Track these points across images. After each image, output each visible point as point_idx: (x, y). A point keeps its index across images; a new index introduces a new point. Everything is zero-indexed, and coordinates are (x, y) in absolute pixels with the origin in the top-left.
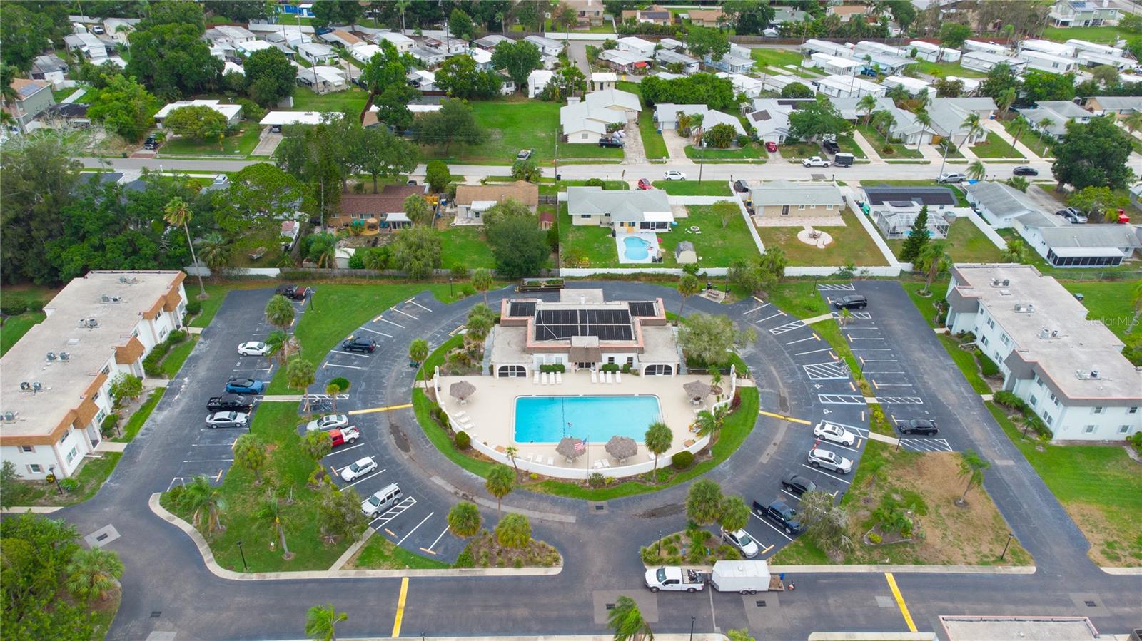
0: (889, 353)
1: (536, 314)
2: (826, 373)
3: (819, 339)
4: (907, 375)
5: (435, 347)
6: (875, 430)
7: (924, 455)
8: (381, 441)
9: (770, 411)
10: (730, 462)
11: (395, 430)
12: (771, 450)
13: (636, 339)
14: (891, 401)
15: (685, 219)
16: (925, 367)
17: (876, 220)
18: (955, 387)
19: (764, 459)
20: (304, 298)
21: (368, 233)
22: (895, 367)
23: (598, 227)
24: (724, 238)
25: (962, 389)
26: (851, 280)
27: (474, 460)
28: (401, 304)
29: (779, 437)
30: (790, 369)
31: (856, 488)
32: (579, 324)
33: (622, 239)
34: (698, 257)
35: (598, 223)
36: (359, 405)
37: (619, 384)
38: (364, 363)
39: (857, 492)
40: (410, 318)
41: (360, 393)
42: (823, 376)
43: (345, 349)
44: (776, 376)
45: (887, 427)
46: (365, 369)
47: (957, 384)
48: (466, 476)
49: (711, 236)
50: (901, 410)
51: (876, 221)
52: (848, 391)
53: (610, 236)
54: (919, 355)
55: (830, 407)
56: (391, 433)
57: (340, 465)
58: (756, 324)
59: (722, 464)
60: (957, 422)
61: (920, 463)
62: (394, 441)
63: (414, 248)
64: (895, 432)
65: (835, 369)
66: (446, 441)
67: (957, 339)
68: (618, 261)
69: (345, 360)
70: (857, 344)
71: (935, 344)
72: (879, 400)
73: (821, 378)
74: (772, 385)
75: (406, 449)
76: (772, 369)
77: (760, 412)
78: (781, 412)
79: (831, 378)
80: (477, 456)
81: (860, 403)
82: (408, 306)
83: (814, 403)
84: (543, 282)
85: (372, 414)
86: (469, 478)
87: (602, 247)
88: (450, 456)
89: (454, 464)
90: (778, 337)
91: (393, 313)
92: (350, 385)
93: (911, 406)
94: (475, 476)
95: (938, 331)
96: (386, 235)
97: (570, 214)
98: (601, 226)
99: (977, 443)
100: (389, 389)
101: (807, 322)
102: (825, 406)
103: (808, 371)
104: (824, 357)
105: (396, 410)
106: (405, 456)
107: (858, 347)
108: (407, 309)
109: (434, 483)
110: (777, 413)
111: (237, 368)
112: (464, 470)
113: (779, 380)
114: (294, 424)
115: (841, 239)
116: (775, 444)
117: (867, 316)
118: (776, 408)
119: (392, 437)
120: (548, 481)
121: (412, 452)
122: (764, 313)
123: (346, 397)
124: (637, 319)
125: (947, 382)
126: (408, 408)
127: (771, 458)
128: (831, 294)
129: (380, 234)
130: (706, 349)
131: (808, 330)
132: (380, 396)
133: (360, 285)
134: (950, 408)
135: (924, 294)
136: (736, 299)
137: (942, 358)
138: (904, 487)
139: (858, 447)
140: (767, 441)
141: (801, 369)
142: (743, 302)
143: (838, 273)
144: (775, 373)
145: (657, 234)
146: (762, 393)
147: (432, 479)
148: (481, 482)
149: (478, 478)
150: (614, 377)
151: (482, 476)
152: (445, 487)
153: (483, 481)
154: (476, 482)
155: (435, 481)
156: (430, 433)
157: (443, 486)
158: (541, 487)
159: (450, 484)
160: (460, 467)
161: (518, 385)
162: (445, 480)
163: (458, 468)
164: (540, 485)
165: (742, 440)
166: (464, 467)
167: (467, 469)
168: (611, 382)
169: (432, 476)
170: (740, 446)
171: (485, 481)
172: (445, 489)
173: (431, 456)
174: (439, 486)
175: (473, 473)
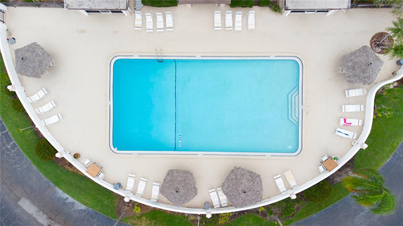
27: (67, 172)
37: (252, 30)
48: (60, 199)
86: (64, 202)
88: (38, 165)
89: (45, 179)
94: (71, 199)
109: (23, 211)
112: (57, 189)
147: (21, 203)
148: (78, 210)
149: (73, 203)
150: (245, 18)
151: (79, 201)
152: (37, 217)
153: (80, 208)
154: (73, 210)
155: (24, 208)
156: (10, 121)
157: (34, 216)
158: (146, 221)
159: (41, 213)
160: (52, 184)
161: (116, 32)
162: (35, 205)
163: (49, 186)
164: (144, 218)
165: (398, 143)
166: (56, 184)
167: (59, 188)
168: (240, 29)
169: (20, 199)
170: (393, 153)
171: (83, 207)
172: (37, 222)
173: (15, 164)
174: (30, 216)
175: (68, 194)
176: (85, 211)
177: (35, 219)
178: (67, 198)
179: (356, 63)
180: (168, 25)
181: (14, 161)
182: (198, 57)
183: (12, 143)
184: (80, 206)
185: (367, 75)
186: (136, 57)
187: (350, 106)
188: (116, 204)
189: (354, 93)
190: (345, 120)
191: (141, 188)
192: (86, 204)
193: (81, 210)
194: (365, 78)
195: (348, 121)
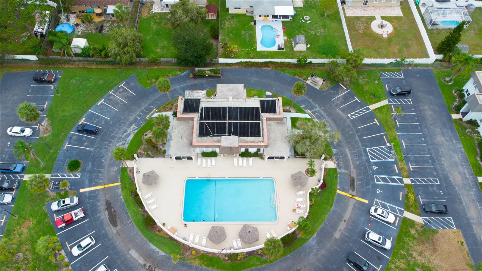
0: (421, 137)
1: (200, 111)
2: (380, 156)
3: (378, 124)
4: (431, 158)
5: (136, 129)
6: (408, 209)
7: (437, 233)
8: (100, 217)
9: (343, 191)
10: (316, 238)
11: (109, 206)
12: (342, 226)
13: (263, 136)
14: (419, 181)
15: (301, 8)
16: (443, 150)
17: (423, 10)
18: (461, 169)
19: (337, 235)
20: (53, 82)
21: (97, 20)
22: (424, 151)
23: (245, 15)
24: (324, 26)
25: (466, 171)
26: (402, 68)
27: (157, 235)
28: (115, 88)
29: (347, 215)
30: (358, 152)
31: (393, 263)
32: (227, 121)
33: (260, 27)
34: (307, 45)
35: (246, 12)
36: (87, 183)
37: (251, 167)
38: (91, 143)
39: (393, 266)
40: (121, 101)
41: (88, 172)
42: (379, 158)
43: (79, 131)
44: (350, 157)
45: (416, 206)
46: (92, 149)
47: (462, 166)
48: (151, 249)
49: (317, 25)
50: (425, 189)
51: (423, 12)
52: (392, 172)
53: (252, 23)
54: (440, 139)
55: (381, 187)
56: (107, 209)
57: (72, 240)
58: (340, 109)
59: (311, 239)
60: (461, 203)
61: (434, 240)
62: (107, 217)
63: (122, 46)
64: (420, 211)
65: (387, 152)
66: (140, 217)
67: (465, 125)
68: (256, 48)
69: (79, 141)
70: (402, 129)
71: (451, 128)
72: (412, 181)
73: (377, 160)
74: (347, 167)
75: (115, 225)
76: (347, 150)
77: (338, 191)
78: (351, 191)
79: (384, 160)
80: (159, 231)
81: (400, 184)
82: (121, 90)
83: (371, 183)
84: (207, 70)
85: (94, 191)
86: (153, 251)
87: (247, 35)
88: (142, 231)
89: (145, 239)
90: (353, 121)
91: (112, 97)
92: (81, 165)
93: (432, 186)
94: (157, 250)
95: (455, 116)
96: (108, 21)
97: (227, 7)
98: (247, 15)
99: (471, 221)
100: (106, 167)
101: (372, 107)
102: (377, 186)
103: (370, 153)
104: (379, 141)
105: (110, 187)
106: (114, 230)
107: (402, 131)
108: (120, 92)
109: (131, 256)
110: (347, 192)
111: (8, 148)
112: (151, 244)
113: (351, 161)
114: (44, 201)
115: (398, 29)
116: (345, 221)
117: (409, 101)
118: (347, 188)
119: (106, 212)
120: (203, 255)
121: (119, 227)
122: (346, 98)
123: (79, 175)
124: (264, 116)
125: (456, 164)
126: (117, 186)
127: (342, 234)
128: (388, 81)
129: (104, 21)
130: (308, 150)
131: (371, 116)
132: (100, 175)
133: (91, 68)
134: (457, 188)
135: (448, 82)
136: (329, 85)
137: (454, 142)
138: (424, 261)
139: (396, 225)
140: (340, 217)
141: (365, 151)
142: (332, 89)
143: (394, 62)
144: (349, 154)
145: (283, 22)
146: (340, 173)
147: (130, 252)
148: (161, 256)
149: (159, 252)
150: (248, 161)
151: (161, 250)
152: (138, 259)
153: (162, 254)
154: (158, 255)
155: (132, 254)
156: (131, 210)
157: (137, 259)
158: (198, 261)
159: (141, 257)
160: (148, 241)
161: (188, 168)
162: (138, 253)
163: (147, 242)
164: (197, 259)
165: (325, 217)
166: (151, 241)
167: (152, 244)
168: (246, 166)
169: (130, 250)
170: (323, 222)
171: (164, 254)
172: (138, 262)
173: (130, 231)
174: (134, 259)
175: (156, 247)
176: (165, 255)
177: (137, 261)
178: (155, 249)
179: (296, 177)
180: (212, 164)
181: (130, 230)
182: (227, 178)
183: (130, 220)
184: (162, 253)
185: (301, 181)
186: (197, 178)
187: (299, 199)
188: (182, 252)
189: (300, 193)
190: (298, 205)
191: (197, 240)
192: (165, 252)
193: (163, 255)
194: (301, 183)
195: (299, 205)
